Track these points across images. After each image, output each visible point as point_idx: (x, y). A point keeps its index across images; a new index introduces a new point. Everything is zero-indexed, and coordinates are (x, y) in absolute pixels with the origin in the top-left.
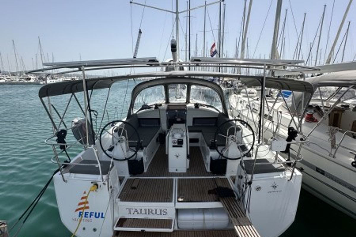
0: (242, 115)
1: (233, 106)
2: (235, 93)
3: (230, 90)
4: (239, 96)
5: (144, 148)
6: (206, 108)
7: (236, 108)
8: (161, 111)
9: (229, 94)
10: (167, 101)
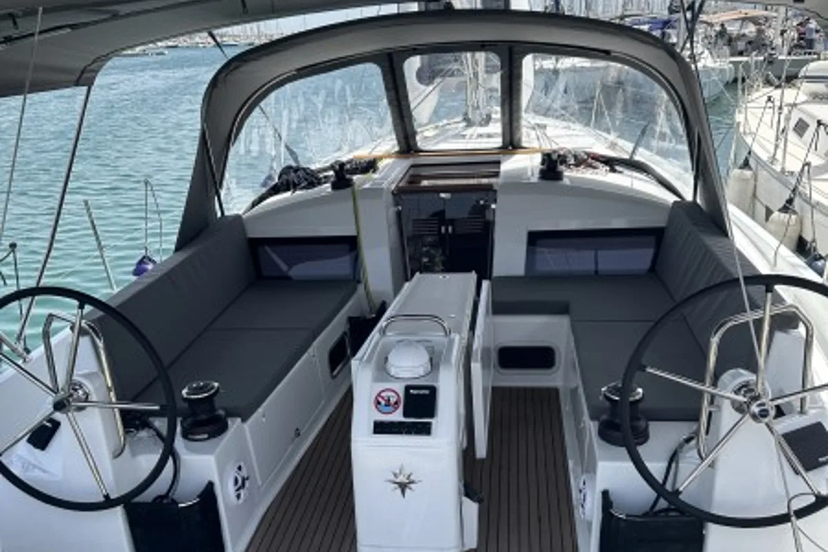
0: (808, 200)
1: (757, 149)
2: (768, 82)
3: (746, 66)
4: (790, 95)
5: (234, 424)
6: (602, 176)
7: (773, 159)
8: (360, 203)
9: (740, 86)
10: (408, 146)
